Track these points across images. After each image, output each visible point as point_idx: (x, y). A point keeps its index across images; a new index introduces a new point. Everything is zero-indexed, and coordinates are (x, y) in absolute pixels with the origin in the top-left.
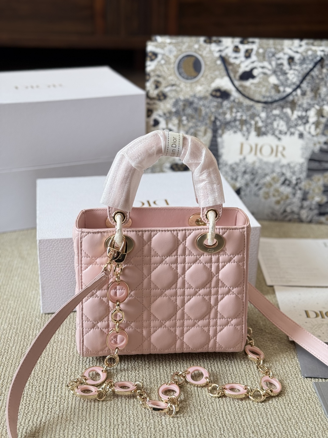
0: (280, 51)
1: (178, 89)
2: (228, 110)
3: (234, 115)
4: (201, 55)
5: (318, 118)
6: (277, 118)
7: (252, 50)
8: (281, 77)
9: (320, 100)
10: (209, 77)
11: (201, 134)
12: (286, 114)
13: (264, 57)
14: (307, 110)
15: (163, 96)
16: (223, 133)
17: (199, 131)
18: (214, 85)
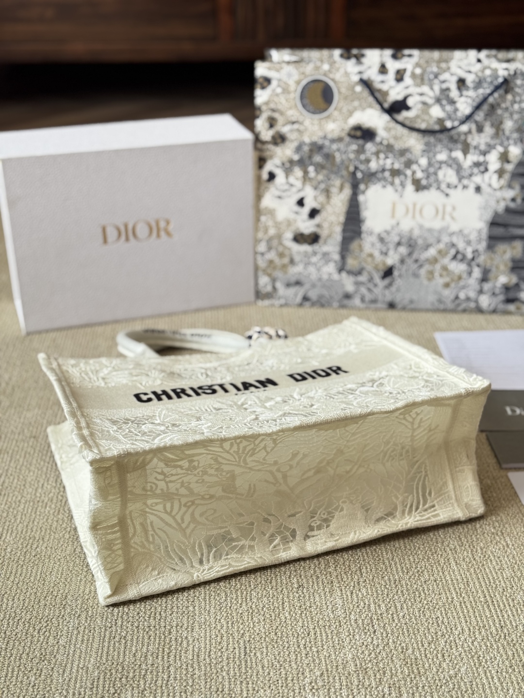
0: (445, 71)
1: (302, 128)
2: (373, 156)
3: (381, 162)
4: (333, 80)
5: (502, 164)
6: (443, 166)
7: (405, 70)
8: (449, 108)
9: (504, 139)
10: (345, 110)
11: (334, 190)
12: (455, 160)
13: (422, 79)
14: (484, 153)
15: (280, 139)
16: (367, 188)
17: (333, 186)
18: (353, 121)
